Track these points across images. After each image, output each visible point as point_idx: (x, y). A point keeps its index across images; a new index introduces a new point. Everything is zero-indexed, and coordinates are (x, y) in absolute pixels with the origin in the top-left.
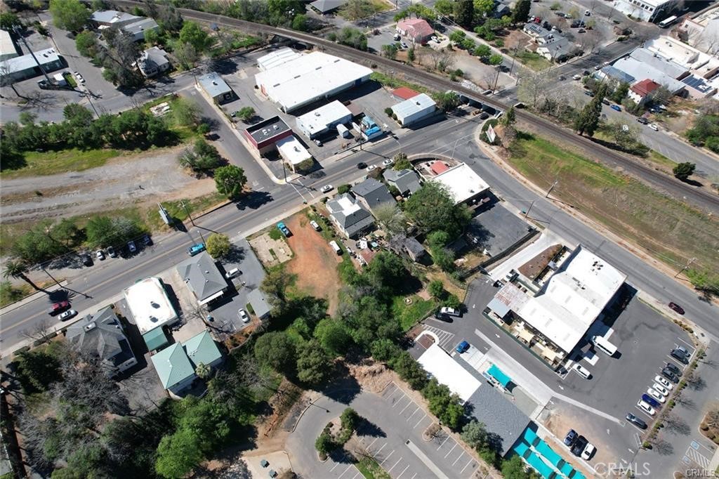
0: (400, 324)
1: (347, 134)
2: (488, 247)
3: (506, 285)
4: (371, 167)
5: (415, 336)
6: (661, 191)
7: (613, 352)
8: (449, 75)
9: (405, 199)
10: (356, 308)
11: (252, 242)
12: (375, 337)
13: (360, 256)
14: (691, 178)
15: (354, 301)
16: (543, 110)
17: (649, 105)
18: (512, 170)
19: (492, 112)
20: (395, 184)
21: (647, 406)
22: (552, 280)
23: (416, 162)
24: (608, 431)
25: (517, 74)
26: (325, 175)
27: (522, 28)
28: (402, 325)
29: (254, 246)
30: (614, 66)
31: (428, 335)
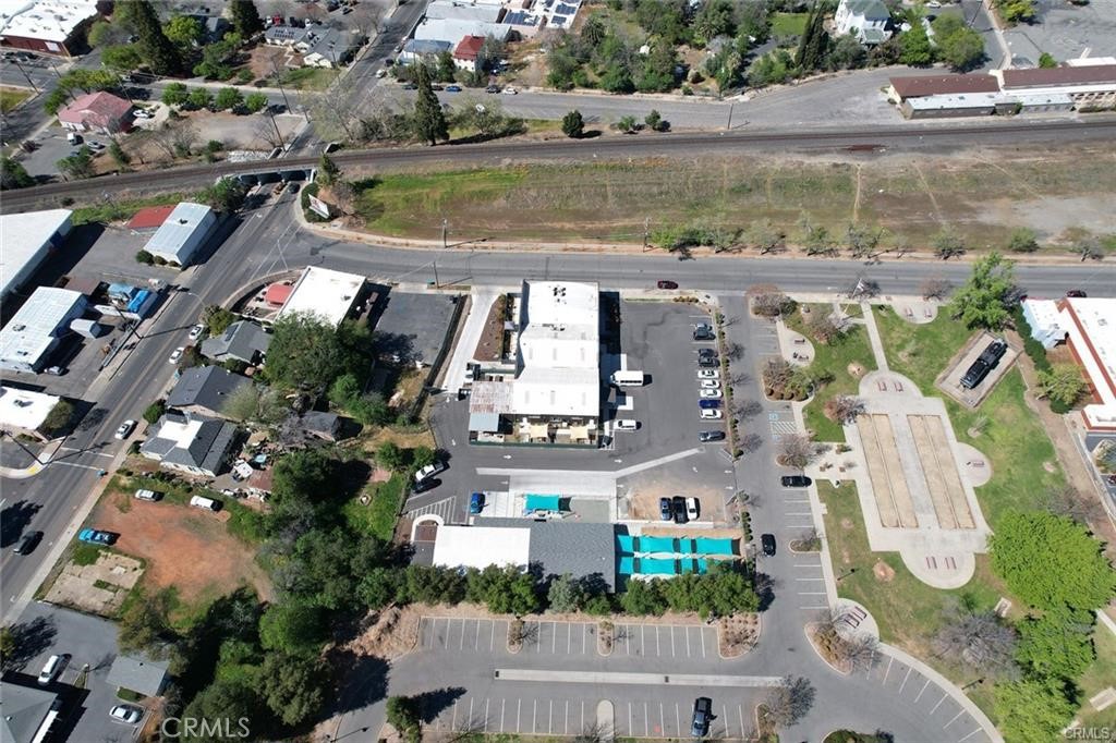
0: (375, 537)
1: (98, 329)
2: (419, 356)
3: (473, 388)
4: (175, 354)
5: (407, 536)
6: (567, 163)
7: (642, 379)
8: (203, 157)
9: (261, 366)
10: (299, 563)
11: (47, 598)
12: (356, 580)
13: (252, 489)
14: (586, 129)
15: (289, 556)
16: (366, 138)
17: (488, 67)
18: (379, 238)
19: (301, 176)
20: (230, 356)
21: (710, 412)
22: (521, 343)
23: (239, 305)
24: (695, 469)
25: (299, 107)
26: (107, 412)
27: (263, 40)
28: (380, 536)
29: (59, 599)
30: (416, 37)
31: (423, 523)
